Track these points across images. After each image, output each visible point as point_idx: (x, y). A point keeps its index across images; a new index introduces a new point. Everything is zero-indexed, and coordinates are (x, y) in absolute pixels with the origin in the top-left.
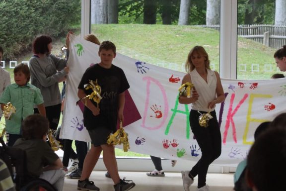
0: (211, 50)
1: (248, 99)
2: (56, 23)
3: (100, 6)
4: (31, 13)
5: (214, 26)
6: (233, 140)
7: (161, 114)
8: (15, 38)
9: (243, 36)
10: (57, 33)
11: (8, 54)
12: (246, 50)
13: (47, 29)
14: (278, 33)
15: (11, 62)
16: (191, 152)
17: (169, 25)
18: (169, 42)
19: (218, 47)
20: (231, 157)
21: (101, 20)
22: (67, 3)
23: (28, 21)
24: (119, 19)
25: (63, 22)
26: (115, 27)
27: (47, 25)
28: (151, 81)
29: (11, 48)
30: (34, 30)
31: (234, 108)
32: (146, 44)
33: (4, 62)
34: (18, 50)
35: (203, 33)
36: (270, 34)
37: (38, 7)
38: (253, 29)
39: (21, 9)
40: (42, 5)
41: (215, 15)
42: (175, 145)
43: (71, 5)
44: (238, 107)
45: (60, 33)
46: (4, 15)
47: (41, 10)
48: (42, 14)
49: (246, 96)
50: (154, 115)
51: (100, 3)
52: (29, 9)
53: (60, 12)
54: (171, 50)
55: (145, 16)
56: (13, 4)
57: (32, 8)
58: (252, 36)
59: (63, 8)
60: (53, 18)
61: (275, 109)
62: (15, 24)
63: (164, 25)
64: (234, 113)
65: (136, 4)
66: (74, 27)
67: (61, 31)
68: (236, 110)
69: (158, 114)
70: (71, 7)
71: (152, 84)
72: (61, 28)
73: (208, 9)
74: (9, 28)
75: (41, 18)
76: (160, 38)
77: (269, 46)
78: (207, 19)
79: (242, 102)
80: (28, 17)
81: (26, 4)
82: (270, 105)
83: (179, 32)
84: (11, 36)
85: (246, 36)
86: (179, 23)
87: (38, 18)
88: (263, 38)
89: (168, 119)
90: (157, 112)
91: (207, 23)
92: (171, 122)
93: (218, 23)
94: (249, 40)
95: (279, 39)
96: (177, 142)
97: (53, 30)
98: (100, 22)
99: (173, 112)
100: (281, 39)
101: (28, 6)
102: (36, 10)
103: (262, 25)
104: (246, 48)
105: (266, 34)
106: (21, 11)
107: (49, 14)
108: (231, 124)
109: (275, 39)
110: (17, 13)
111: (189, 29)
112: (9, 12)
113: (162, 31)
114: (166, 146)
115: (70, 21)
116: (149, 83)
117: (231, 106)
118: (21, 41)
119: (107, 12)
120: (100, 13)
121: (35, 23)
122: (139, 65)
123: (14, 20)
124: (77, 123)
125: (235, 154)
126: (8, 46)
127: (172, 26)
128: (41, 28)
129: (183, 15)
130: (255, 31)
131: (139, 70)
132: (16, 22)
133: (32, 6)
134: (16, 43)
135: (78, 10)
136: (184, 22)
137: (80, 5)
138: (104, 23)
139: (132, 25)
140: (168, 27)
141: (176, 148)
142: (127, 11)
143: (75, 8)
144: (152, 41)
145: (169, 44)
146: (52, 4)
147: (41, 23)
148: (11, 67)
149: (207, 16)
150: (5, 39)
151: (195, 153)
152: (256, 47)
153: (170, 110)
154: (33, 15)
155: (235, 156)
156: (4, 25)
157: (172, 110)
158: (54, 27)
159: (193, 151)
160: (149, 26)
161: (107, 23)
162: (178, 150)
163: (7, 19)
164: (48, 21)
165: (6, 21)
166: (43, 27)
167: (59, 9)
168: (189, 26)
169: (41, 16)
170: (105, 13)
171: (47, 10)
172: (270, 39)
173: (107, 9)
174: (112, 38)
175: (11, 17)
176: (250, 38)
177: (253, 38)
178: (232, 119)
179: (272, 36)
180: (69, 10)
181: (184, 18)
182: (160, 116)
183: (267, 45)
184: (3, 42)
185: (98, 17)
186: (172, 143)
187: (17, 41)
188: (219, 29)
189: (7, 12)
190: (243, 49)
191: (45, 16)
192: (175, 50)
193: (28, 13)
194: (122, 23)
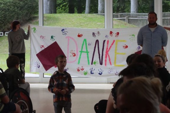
0: (101, 25)
1: (115, 42)
2: (27, 14)
3: (48, 6)
4: (15, 9)
5: (102, 14)
6: (109, 64)
7: (75, 54)
8: (8, 22)
9: (116, 18)
10: (28, 19)
11: (5, 29)
12: (117, 25)
13: (23, 16)
14: (132, 17)
15: (6, 33)
16: (90, 72)
17: (80, 14)
18: (81, 22)
19: (104, 24)
20: (109, 73)
21: (48, 12)
22: (32, 4)
23: (14, 13)
24: (57, 12)
25: (30, 13)
26: (55, 15)
27: (23, 15)
28: (70, 39)
29: (6, 26)
30: (17, 17)
31: (109, 48)
32: (70, 23)
33: (2, 33)
34: (9, 27)
35: (97, 17)
36: (129, 17)
37: (18, 7)
38: (120, 15)
39: (10, 8)
40: (20, 5)
41: (102, 8)
42: (82, 69)
43: (34, 5)
44: (111, 47)
45: (29, 18)
46: (2, 11)
47: (20, 8)
48: (20, 10)
49: (114, 41)
50: (72, 55)
51: (48, 4)
52: (14, 7)
53: (29, 9)
54: (82, 25)
55: (69, 10)
56: (7, 6)
57: (16, 7)
58: (120, 18)
59: (30, 7)
60: (25, 11)
61: (128, 48)
62: (8, 15)
63: (78, 14)
64: (109, 50)
65: (65, 4)
66: (36, 15)
67: (30, 17)
68: (110, 49)
69: (74, 55)
70: (34, 6)
71: (70, 40)
72: (30, 16)
73: (99, 6)
74: (5, 16)
75: (20, 12)
76: (76, 20)
77: (128, 23)
78: (98, 11)
79: (112, 44)
80: (14, 11)
81: (13, 5)
82: (126, 46)
83: (86, 17)
84: (6, 20)
85: (117, 18)
86: (85, 13)
87: (19, 12)
88: (125, 19)
89: (79, 56)
90: (73, 53)
91: (99, 13)
92: (80, 58)
93: (104, 12)
94: (118, 20)
95: (133, 19)
96: (84, 68)
97: (26, 17)
98: (48, 13)
99: (80, 53)
100: (134, 19)
101: (14, 6)
102: (18, 8)
103: (125, 13)
104: (117, 24)
105: (127, 17)
106: (11, 9)
107: (24, 10)
108: (107, 56)
109: (131, 19)
110: (8, 9)
111: (90, 15)
112: (5, 9)
113: (77, 17)
114: (78, 70)
115: (34, 13)
116: (69, 40)
117: (107, 46)
118: (11, 23)
119: (51, 8)
120: (48, 8)
121: (17, 14)
122: (63, 31)
123: (7, 13)
124: (37, 64)
125: (111, 71)
126: (5, 25)
127: (82, 14)
128: (20, 16)
129: (87, 9)
130: (121, 16)
131: (64, 33)
132: (8, 14)
133: (16, 6)
134: (8, 24)
135: (37, 7)
136: (88, 12)
137: (38, 5)
138: (50, 13)
139: (63, 14)
140: (80, 15)
141: (83, 71)
142: (60, 7)
143: (36, 7)
144: (73, 21)
145: (81, 23)
146: (25, 5)
147: (20, 14)
148: (6, 35)
149: (99, 9)
150: (3, 22)
151: (92, 72)
152: (122, 24)
153: (79, 51)
154: (16, 10)
155: (111, 72)
156: (3, 15)
157: (80, 52)
158: (26, 15)
159: (91, 71)
160: (71, 14)
161: (51, 13)
162: (84, 72)
163: (4, 12)
164: (23, 13)
165: (4, 13)
166: (21, 16)
167: (29, 7)
168: (90, 14)
169: (20, 11)
170: (50, 8)
171: (23, 8)
172: (128, 19)
173: (51, 7)
174: (54, 20)
175: (6, 11)
176: (119, 19)
177: (121, 19)
178: (108, 54)
179: (130, 18)
180: (33, 8)
181: (88, 10)
182: (75, 55)
183: (127, 23)
184: (2, 23)
185: (47, 11)
186: (81, 68)
187: (9, 23)
188: (104, 15)
189: (4, 9)
190: (116, 25)
191: (22, 10)
192: (84, 25)
193: (14, 9)
194: (59, 13)
